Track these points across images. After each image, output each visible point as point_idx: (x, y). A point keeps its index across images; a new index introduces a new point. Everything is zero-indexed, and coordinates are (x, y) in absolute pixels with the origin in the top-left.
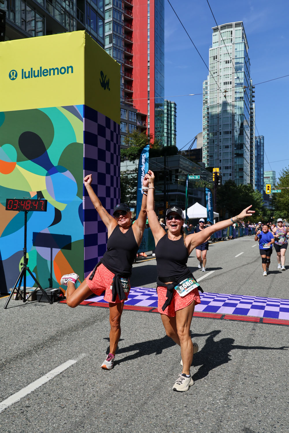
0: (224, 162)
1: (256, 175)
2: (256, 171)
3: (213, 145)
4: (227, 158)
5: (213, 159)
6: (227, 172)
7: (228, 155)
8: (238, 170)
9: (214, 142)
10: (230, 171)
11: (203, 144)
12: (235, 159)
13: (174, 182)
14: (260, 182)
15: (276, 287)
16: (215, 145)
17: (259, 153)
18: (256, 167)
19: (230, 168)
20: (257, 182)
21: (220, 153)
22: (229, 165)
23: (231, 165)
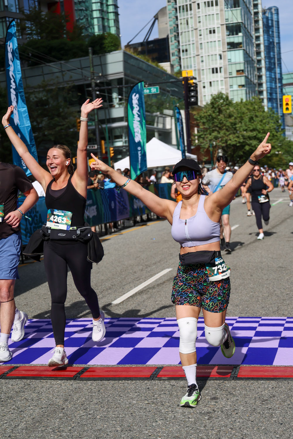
0: (209, 60)
1: (268, 81)
2: (268, 73)
3: (187, 30)
4: (214, 53)
5: (188, 56)
6: (215, 79)
7: (215, 47)
8: (234, 74)
9: (187, 24)
10: (221, 76)
11: (169, 28)
12: (229, 52)
13: (117, 104)
14: (276, 93)
15: (283, 290)
16: (190, 29)
17: (271, 40)
18: (268, 66)
19: (220, 72)
20: (271, 94)
21: (201, 44)
22: (218, 64)
23: (222, 65)
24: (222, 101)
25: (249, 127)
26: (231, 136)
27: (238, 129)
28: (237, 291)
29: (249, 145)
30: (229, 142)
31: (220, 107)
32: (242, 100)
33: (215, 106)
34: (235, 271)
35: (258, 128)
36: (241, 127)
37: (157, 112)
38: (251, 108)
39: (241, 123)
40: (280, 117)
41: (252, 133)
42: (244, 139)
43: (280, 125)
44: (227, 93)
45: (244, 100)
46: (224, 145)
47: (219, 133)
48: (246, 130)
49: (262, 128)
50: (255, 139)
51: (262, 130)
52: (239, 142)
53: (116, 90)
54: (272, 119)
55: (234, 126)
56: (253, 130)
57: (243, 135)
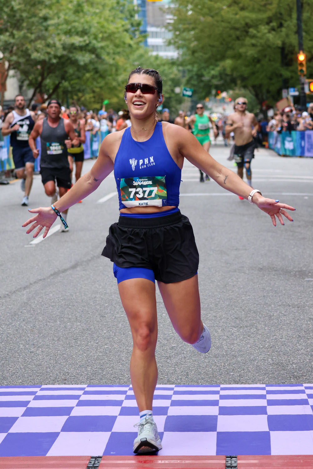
25: (74, 27)
26: (39, 44)
27: (51, 29)
28: (79, 342)
29: (75, 63)
34: (70, 308)
35: (93, 30)
39: (59, 18)
40: (136, 8)
41: (81, 39)
42: (64, 48)
43: (139, 24)
48: (68, 33)
49: (103, 30)
50: (85, 50)
51: (102, 32)
52: (56, 57)
54: (122, 12)
55: (45, 24)
56: (84, 33)
57: (62, 42)
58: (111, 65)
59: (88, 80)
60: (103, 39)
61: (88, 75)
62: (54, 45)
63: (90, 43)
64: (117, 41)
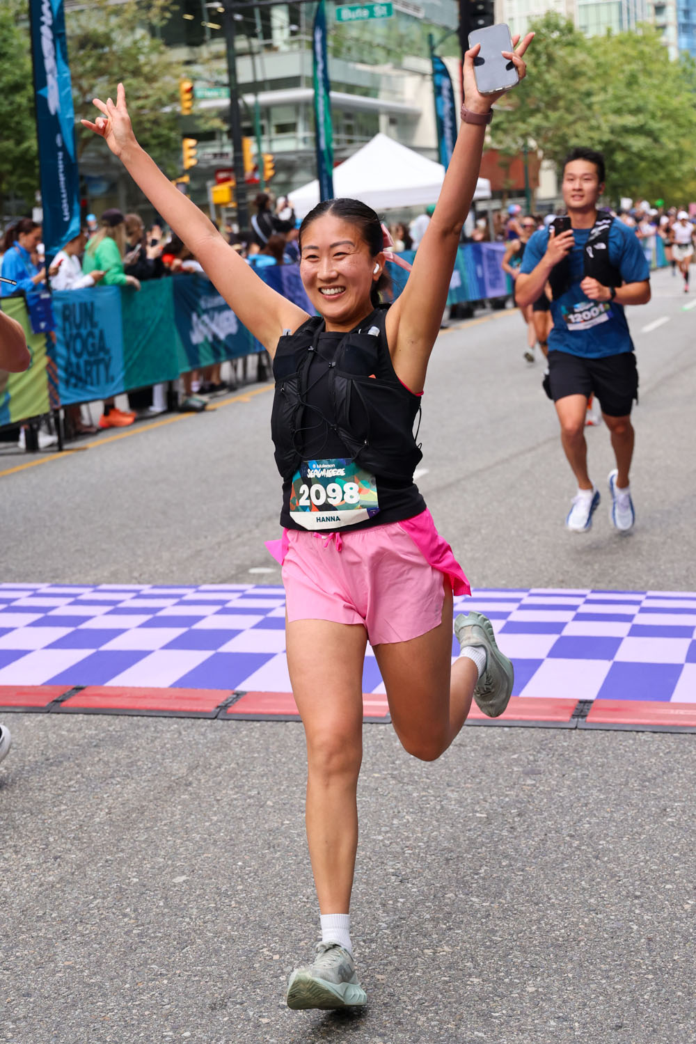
13: (285, 42)
20: (687, 13)
24: (556, 35)
25: (626, 104)
26: (580, 127)
27: (596, 107)
29: (625, 149)
30: (574, 142)
31: (551, 49)
32: (609, 31)
33: (539, 47)
35: (651, 107)
36: (606, 101)
37: (387, 61)
38: (633, 53)
39: (606, 93)
42: (612, 131)
44: (571, 15)
45: (616, 31)
46: (558, 148)
47: (546, 118)
48: (618, 112)
49: (663, 106)
50: (640, 133)
51: (662, 110)
52: (601, 142)
53: (285, 8)
54: (689, 82)
55: (587, 101)
56: (637, 111)
57: (610, 124)
58: (674, 151)
59: (644, 170)
60: (663, 117)
61: (643, 164)
62: (598, 128)
63: (645, 124)
64: (682, 120)
